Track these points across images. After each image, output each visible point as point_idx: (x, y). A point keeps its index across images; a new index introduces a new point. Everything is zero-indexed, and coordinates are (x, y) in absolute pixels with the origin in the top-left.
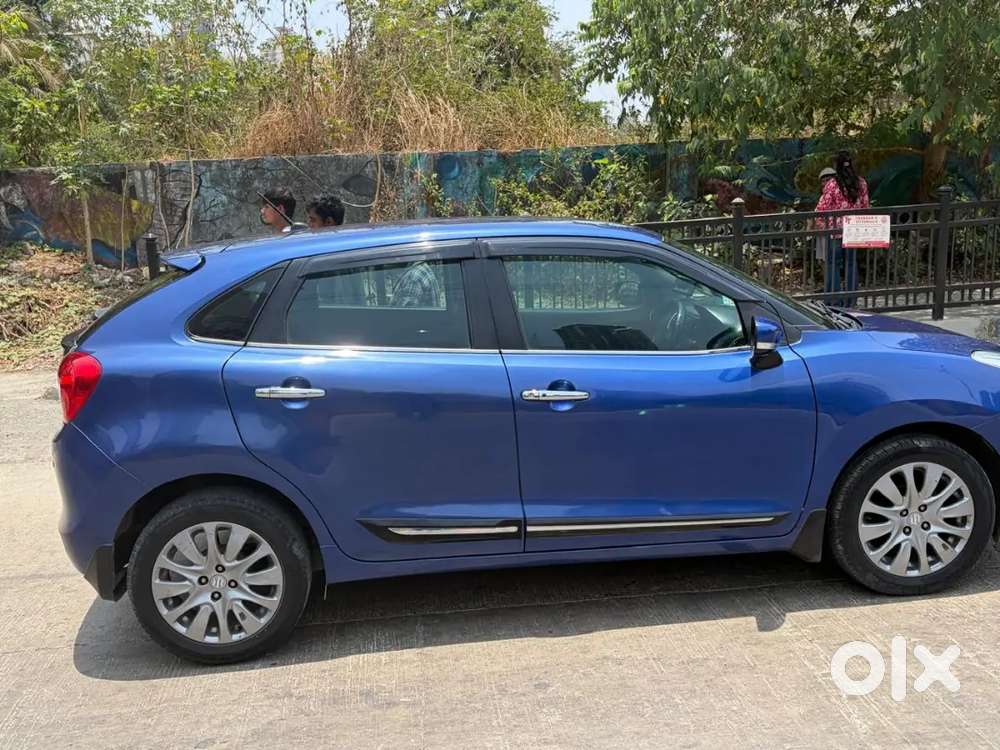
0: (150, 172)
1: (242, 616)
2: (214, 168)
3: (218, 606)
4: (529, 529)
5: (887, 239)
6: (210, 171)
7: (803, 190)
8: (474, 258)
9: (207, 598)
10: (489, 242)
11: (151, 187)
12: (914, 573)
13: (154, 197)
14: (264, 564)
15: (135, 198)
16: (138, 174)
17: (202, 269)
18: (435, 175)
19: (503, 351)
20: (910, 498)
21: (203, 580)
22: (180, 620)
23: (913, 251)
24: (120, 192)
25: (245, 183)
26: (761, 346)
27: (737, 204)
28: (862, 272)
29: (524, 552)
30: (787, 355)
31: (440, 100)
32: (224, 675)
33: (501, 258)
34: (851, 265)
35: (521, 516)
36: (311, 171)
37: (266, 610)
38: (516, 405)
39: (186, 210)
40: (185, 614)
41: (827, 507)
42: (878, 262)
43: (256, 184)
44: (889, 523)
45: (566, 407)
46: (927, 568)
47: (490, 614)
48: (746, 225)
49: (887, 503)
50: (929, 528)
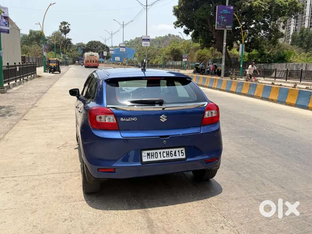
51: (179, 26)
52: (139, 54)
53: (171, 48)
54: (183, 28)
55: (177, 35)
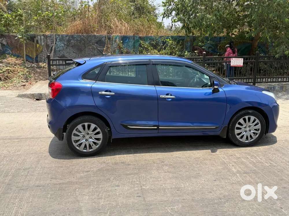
0: (43, 37)
1: (92, 145)
2: (60, 36)
3: (87, 143)
4: (160, 128)
5: (242, 65)
6: (59, 37)
7: (220, 50)
8: (149, 64)
9: (84, 141)
10: (153, 60)
11: (42, 41)
12: (247, 141)
13: (43, 44)
14: (98, 133)
15: (38, 44)
16: (39, 37)
17: (85, 64)
18: (122, 41)
19: (155, 86)
20: (247, 124)
21: (84, 136)
22: (77, 146)
23: (248, 68)
24: (34, 41)
25: (69, 41)
26: (215, 87)
27: (204, 54)
28: (235, 73)
29: (158, 133)
30: (220, 90)
31: (123, 21)
32: (88, 159)
33: (156, 64)
34: (233, 71)
35: (158, 124)
36: (87, 39)
37: (98, 144)
38: (158, 99)
39: (52, 47)
40: (78, 145)
41: (228, 125)
42: (239, 70)
43: (72, 41)
44: (242, 130)
45: (170, 100)
46: (250, 140)
47: (149, 148)
48: (206, 59)
49: (242, 125)
50: (251, 131)
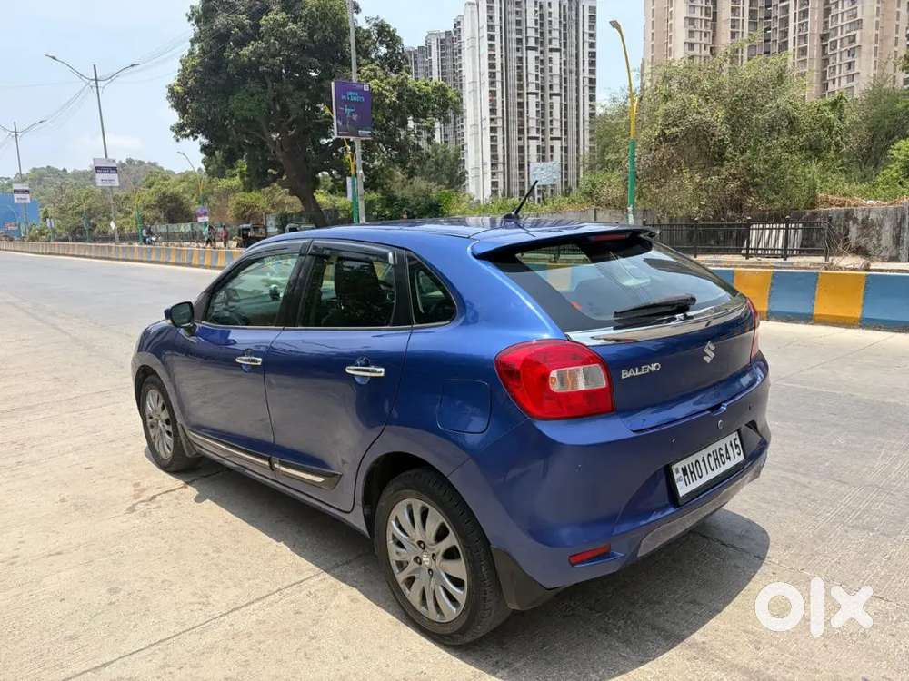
51: (186, 136)
52: (62, 210)
53: (156, 192)
54: (198, 140)
55: (152, 161)
